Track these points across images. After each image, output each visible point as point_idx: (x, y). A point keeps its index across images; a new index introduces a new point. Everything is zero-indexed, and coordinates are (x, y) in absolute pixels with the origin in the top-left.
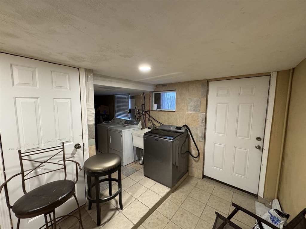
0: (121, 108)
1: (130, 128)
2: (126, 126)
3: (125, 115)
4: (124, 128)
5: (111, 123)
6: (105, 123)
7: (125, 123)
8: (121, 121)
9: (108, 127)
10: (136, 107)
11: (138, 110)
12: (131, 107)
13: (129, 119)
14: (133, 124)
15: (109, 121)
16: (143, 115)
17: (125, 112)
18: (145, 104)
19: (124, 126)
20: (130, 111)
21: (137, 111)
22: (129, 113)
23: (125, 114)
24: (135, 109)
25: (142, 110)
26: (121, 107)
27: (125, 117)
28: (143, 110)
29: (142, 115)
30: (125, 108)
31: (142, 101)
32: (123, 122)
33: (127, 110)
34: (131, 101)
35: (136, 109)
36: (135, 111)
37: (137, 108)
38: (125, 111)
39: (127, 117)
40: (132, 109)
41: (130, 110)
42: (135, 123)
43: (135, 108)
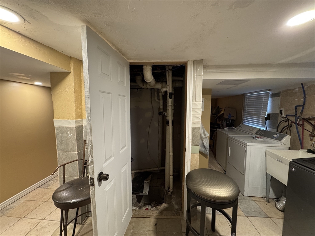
0: (253, 112)
1: (264, 142)
2: (257, 138)
3: (259, 122)
4: (254, 140)
5: (236, 130)
6: (227, 130)
7: (256, 133)
8: (251, 129)
9: (229, 135)
10: (281, 111)
11: (287, 116)
12: (272, 111)
13: (265, 129)
14: (272, 138)
15: (233, 128)
16: (298, 124)
17: (260, 118)
18: (303, 106)
19: (253, 138)
20: (269, 117)
21: (283, 117)
22: (266, 119)
23: (259, 120)
24: (280, 115)
25: (295, 116)
26: (253, 110)
27: (259, 124)
28: (298, 115)
29: (293, 124)
30: (261, 112)
31: (297, 100)
32: (254, 132)
33: (262, 114)
34: (273, 102)
35: (281, 113)
36: (279, 117)
37: (283, 112)
38: (260, 116)
39: (261, 125)
40: (273, 114)
41: (269, 115)
42: (275, 136)
43: (278, 112)
